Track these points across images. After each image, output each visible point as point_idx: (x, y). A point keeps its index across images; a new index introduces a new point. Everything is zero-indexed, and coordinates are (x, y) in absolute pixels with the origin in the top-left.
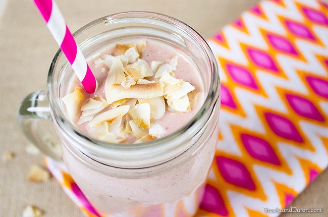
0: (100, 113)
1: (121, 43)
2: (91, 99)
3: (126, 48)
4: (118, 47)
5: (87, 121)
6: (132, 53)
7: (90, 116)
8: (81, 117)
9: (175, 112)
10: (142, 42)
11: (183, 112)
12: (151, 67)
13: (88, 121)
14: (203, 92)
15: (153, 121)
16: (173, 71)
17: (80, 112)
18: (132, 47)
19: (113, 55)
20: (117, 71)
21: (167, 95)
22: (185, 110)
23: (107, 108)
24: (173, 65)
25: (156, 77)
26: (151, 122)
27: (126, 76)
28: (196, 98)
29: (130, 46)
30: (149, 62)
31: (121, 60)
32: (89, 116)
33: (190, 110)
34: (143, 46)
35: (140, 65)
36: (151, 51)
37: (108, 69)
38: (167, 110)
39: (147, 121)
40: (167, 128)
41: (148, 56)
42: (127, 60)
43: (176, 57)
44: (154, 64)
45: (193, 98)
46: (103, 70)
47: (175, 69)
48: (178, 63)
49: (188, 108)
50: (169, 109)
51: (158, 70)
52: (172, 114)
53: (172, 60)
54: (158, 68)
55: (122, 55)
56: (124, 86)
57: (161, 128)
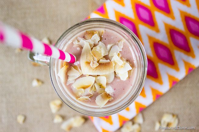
0: (78, 78)
2: (73, 68)
3: (92, 33)
5: (71, 83)
6: (96, 37)
7: (73, 80)
8: (68, 80)
10: (102, 30)
12: (107, 48)
15: (107, 84)
16: (120, 52)
17: (67, 76)
18: (96, 33)
19: (84, 37)
22: (125, 80)
23: (82, 76)
24: (119, 48)
25: (110, 56)
26: (106, 84)
30: (106, 44)
31: (89, 43)
33: (128, 79)
34: (103, 33)
35: (100, 48)
36: (107, 36)
37: (82, 48)
38: (115, 77)
39: (104, 84)
40: (115, 89)
41: (105, 39)
42: (92, 43)
43: (123, 42)
44: (109, 46)
46: (78, 49)
47: (121, 50)
48: (123, 46)
52: (118, 80)
53: (120, 43)
54: (111, 48)
55: (90, 39)
56: (92, 67)
57: (112, 89)
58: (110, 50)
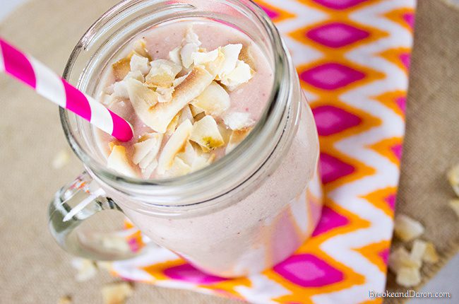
1: (116, 61)
2: (137, 144)
3: (126, 62)
4: (116, 68)
5: (152, 170)
6: (138, 62)
7: (152, 162)
8: (143, 171)
9: (240, 86)
10: (138, 42)
11: (249, 81)
12: (172, 61)
13: (155, 170)
14: (253, 42)
16: (201, 46)
17: (136, 168)
18: (132, 55)
19: (118, 80)
20: (139, 93)
21: (217, 76)
22: (250, 76)
23: (164, 141)
24: (194, 41)
25: (187, 67)
27: (155, 89)
28: (250, 56)
29: (129, 56)
30: (165, 58)
31: (133, 78)
32: (150, 163)
33: (255, 72)
34: (143, 46)
35: (159, 68)
36: (156, 44)
37: (127, 100)
38: (229, 92)
40: (247, 110)
41: (157, 52)
42: (140, 73)
43: (191, 30)
44: (173, 55)
45: (247, 58)
46: (123, 104)
47: (200, 43)
48: (198, 34)
49: (252, 73)
50: (231, 89)
51: (183, 58)
52: (239, 92)
53: (188, 35)
54: (180, 56)
55: (130, 72)
56: (164, 101)
57: (241, 114)
58: (181, 60)
